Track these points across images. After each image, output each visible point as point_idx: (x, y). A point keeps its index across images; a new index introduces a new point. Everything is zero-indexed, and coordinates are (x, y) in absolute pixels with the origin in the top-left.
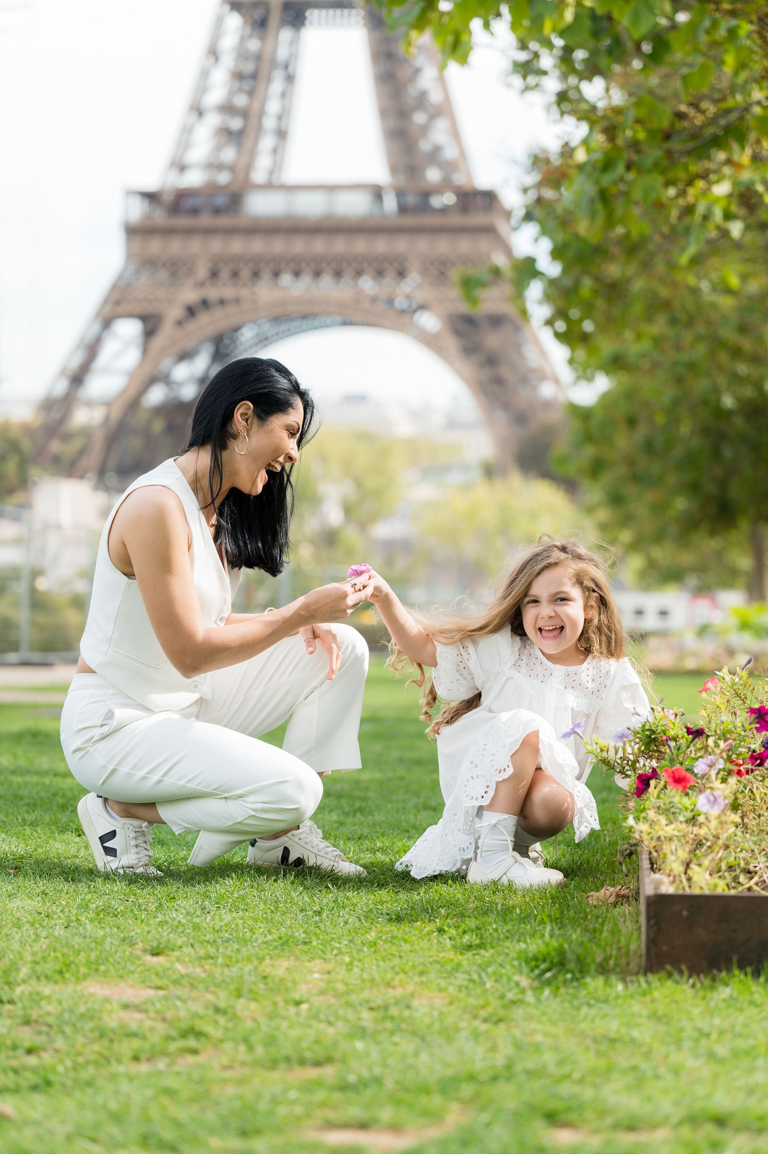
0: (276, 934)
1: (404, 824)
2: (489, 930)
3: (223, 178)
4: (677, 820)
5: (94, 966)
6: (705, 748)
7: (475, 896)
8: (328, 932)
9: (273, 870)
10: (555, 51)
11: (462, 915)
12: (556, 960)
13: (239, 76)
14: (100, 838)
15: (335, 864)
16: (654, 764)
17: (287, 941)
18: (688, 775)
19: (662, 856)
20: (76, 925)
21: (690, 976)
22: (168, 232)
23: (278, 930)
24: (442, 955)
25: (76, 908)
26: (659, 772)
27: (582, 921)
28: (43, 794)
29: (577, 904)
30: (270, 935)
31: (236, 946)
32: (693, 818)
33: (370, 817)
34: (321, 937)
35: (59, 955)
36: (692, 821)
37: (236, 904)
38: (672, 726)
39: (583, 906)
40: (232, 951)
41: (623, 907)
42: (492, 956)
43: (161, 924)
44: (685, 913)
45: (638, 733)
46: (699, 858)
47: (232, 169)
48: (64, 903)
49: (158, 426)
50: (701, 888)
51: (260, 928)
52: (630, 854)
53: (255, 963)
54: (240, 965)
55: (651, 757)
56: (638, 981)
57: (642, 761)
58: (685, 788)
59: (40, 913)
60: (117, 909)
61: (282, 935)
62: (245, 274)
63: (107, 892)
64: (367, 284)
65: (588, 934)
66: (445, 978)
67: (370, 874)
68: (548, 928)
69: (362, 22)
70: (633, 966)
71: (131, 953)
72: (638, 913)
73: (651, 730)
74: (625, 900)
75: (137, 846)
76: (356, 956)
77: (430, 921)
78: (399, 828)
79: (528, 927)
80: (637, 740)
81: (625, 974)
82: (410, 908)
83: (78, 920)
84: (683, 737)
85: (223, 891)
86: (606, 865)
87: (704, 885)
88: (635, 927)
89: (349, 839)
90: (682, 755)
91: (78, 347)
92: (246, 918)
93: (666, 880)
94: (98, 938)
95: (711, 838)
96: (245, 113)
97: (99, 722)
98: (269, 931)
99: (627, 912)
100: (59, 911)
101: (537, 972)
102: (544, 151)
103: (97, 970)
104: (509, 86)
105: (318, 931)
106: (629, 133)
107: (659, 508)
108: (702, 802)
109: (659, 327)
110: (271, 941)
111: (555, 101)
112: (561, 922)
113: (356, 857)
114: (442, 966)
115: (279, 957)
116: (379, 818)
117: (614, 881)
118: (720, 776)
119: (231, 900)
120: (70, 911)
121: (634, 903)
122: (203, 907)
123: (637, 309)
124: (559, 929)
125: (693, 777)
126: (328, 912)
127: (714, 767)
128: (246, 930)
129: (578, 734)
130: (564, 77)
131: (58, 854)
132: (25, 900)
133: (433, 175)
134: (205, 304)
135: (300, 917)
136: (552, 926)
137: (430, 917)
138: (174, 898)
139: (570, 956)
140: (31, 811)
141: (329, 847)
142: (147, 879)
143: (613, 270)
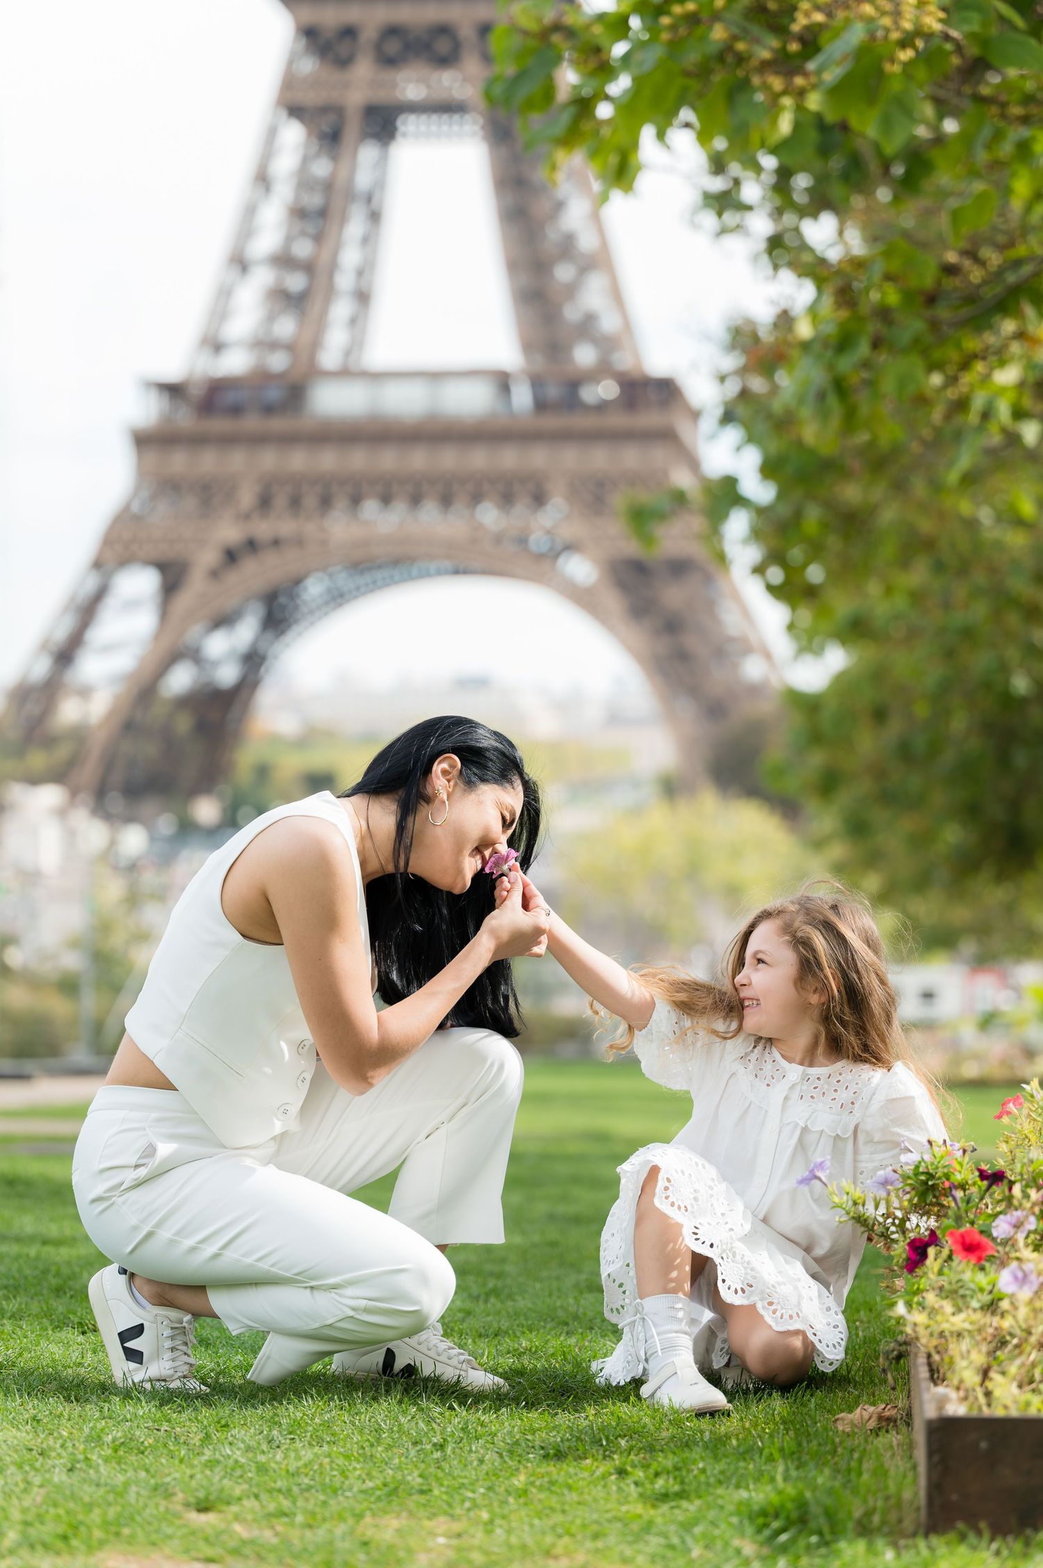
0: (379, 1479)
1: (560, 1313)
2: (693, 1471)
3: (278, 362)
4: (968, 1307)
5: (113, 1529)
6: (1009, 1199)
7: (670, 1421)
8: (455, 1474)
9: (371, 1383)
10: (763, 176)
11: (651, 1449)
12: (794, 1515)
13: (299, 213)
14: (120, 1334)
15: (462, 1373)
16: (932, 1223)
17: (396, 1489)
18: (984, 1240)
19: (947, 1359)
20: (84, 1467)
21: (992, 1540)
22: (196, 441)
23: (381, 1472)
24: (624, 1508)
25: (84, 1442)
26: (940, 1236)
27: (829, 1457)
28: (28, 1272)
29: (821, 1430)
30: (370, 1480)
31: (322, 1497)
32: (992, 1303)
33: (510, 1303)
34: (445, 1483)
35: (61, 1511)
36: (992, 1307)
37: (318, 1434)
38: (958, 1167)
39: (831, 1433)
40: (316, 1505)
41: (889, 1436)
42: (700, 1510)
43: (211, 1464)
44: (984, 1445)
45: (909, 1178)
46: (1002, 1362)
47: (290, 347)
48: (65, 1434)
49: (184, 724)
50: (1006, 1407)
51: (355, 1469)
52: (899, 1357)
53: (351, 1521)
54: (327, 1526)
55: (927, 1214)
56: (916, 1546)
57: (914, 1219)
58: (980, 1259)
59: (31, 1450)
60: (143, 1443)
61: (388, 1480)
62: (310, 501)
63: (128, 1417)
64: (489, 515)
65: (839, 1477)
66: (630, 1543)
67: (513, 1387)
68: (781, 1469)
69: (481, 133)
70: (908, 1525)
71: (167, 1510)
72: (911, 1446)
73: (927, 1173)
74: (892, 1424)
75: (173, 1349)
76: (497, 1510)
77: (605, 1457)
78: (553, 1320)
79: (751, 1466)
80: (908, 1189)
81: (896, 1534)
82: (574, 1439)
83: (87, 1459)
84: (974, 1184)
85: (299, 1415)
86: (861, 1373)
87: (1009, 1402)
88: (908, 1465)
89: (480, 1336)
90: (974, 1210)
91: (66, 610)
92: (333, 1455)
93: (953, 1395)
94: (117, 1486)
95: (1018, 1332)
96: (308, 267)
97: (133, 1160)
98: (368, 1474)
99: (895, 1443)
100: (58, 1446)
101: (767, 1533)
102: (750, 322)
103: (117, 1534)
104: (695, 226)
105: (440, 1474)
106: (875, 296)
107: (920, 841)
108: (1005, 1280)
109: (918, 575)
110: (372, 1489)
111: (765, 250)
112: (799, 1459)
113: (492, 1363)
114: (626, 1525)
115: (385, 1512)
116: (522, 1303)
117: (874, 1396)
118: (1029, 1241)
119: (311, 1429)
120: (74, 1445)
121: (904, 1429)
122: (270, 1438)
123: (888, 550)
124: (798, 1468)
125: (991, 1244)
126: (454, 1445)
127: (1021, 1229)
128: (335, 1473)
129: (820, 1179)
130: (778, 213)
131: (53, 1360)
132: (8, 1430)
133: (584, 356)
134: (252, 545)
135: (413, 1453)
136: (786, 1464)
137: (605, 1451)
138: (226, 1425)
139: (815, 1509)
140: (11, 1296)
141: (453, 1348)
142: (187, 1398)
143: (852, 493)
